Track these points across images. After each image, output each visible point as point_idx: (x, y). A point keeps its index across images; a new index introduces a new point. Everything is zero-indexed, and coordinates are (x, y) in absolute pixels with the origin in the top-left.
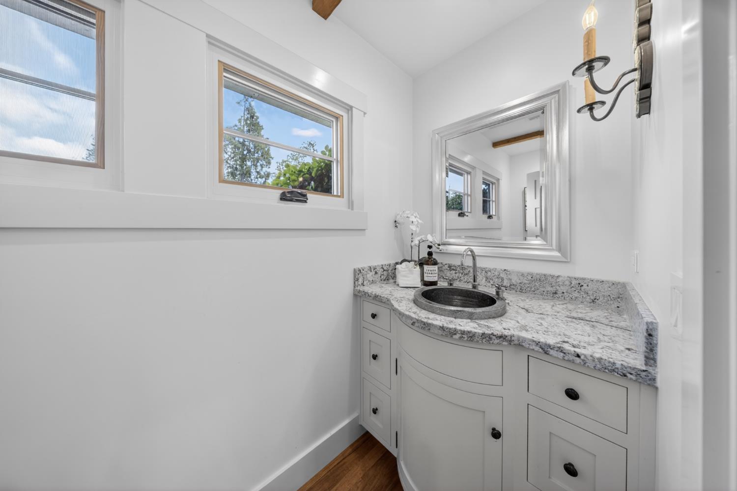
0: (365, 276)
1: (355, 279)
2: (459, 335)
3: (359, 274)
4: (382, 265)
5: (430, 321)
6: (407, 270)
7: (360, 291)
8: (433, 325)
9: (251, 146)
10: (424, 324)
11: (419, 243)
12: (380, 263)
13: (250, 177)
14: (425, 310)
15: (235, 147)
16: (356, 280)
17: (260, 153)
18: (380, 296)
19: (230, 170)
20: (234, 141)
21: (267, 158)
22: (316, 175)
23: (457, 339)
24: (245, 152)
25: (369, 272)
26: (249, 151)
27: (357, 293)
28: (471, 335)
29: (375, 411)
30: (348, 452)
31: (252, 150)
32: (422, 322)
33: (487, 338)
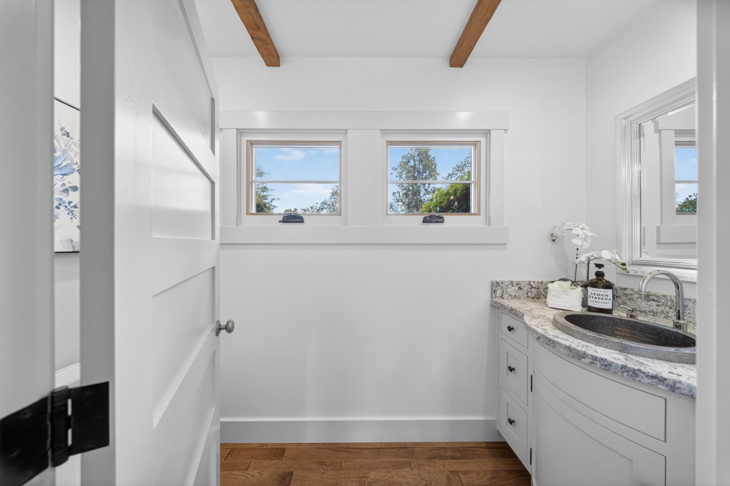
0: (505, 290)
1: (492, 291)
2: (591, 360)
3: (496, 286)
4: (530, 282)
5: (556, 339)
6: (560, 289)
7: (496, 303)
8: (558, 343)
9: (421, 167)
10: (549, 341)
11: (589, 261)
12: (527, 280)
13: (419, 195)
14: (559, 329)
15: (409, 172)
16: (494, 292)
17: (427, 172)
18: (516, 310)
19: (404, 192)
20: (407, 167)
21: (434, 175)
22: (461, 195)
23: (587, 364)
24: (416, 175)
25: (510, 286)
26: (419, 172)
27: (494, 304)
28: (606, 363)
29: (511, 422)
30: (483, 445)
31: (421, 171)
32: (547, 338)
33: (630, 373)
